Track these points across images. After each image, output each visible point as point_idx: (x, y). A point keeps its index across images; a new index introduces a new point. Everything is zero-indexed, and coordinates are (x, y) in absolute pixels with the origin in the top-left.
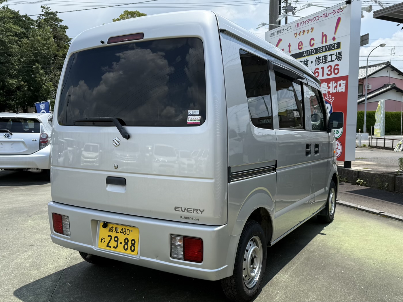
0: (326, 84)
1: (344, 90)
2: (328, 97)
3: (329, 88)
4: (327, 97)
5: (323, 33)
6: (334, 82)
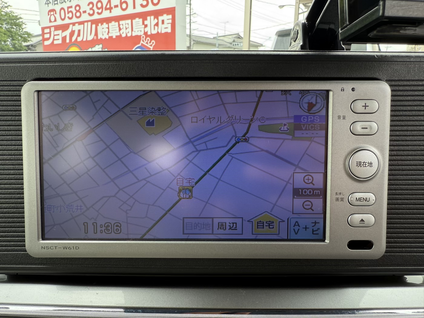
0: (141, 20)
3: (146, 26)
4: (143, 41)
6: (152, 17)
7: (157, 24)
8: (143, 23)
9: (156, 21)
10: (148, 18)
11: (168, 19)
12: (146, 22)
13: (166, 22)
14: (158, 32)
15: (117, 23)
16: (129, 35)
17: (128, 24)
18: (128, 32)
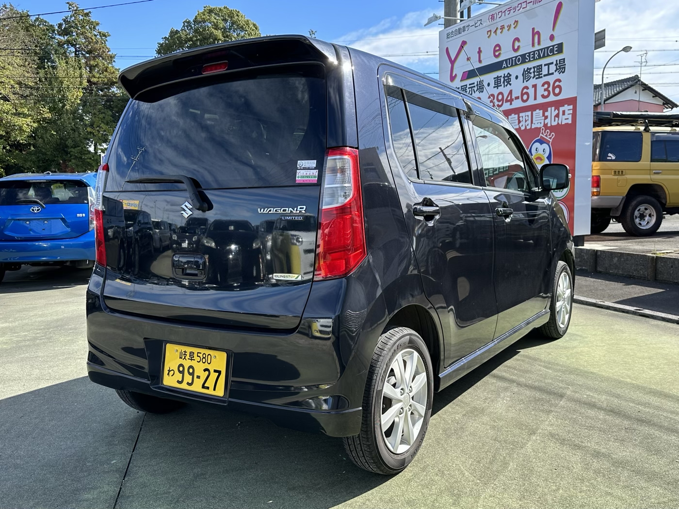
1: (570, 121)
2: (545, 133)
4: (542, 133)
5: (533, 29)
6: (553, 108)
7: (557, 116)
8: (544, 115)
9: (557, 111)
10: (549, 109)
11: (568, 110)
12: (546, 114)
13: (566, 113)
14: (558, 123)
15: (517, 115)
16: (528, 127)
17: (528, 116)
18: (528, 125)
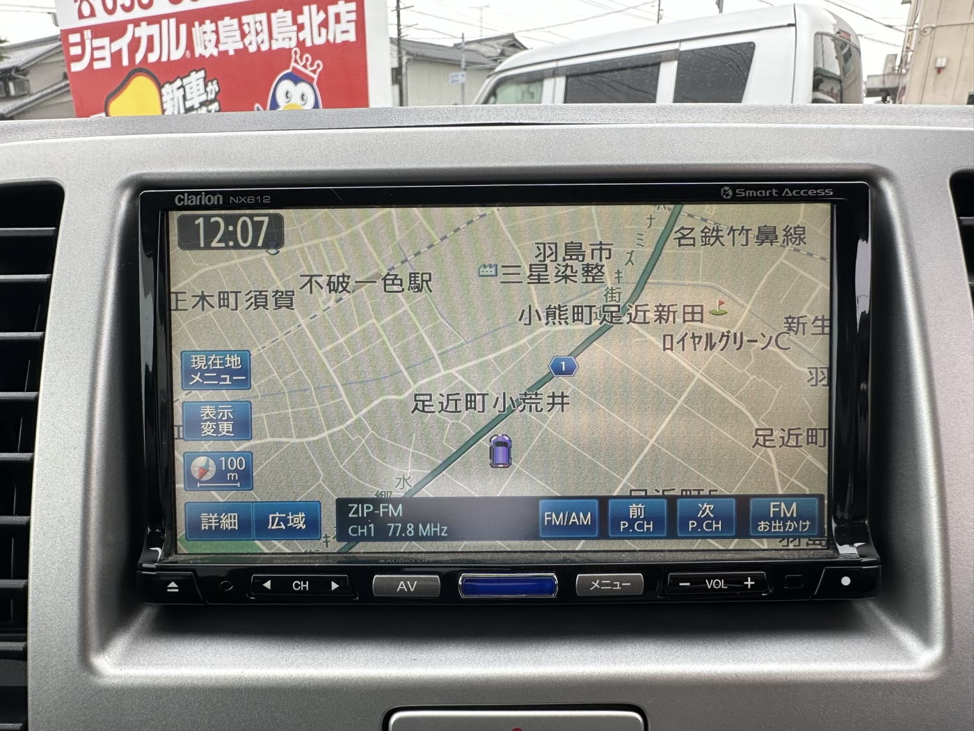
0: (289, 13)
1: (352, 37)
2: (302, 61)
4: (296, 61)
7: (324, 24)
8: (295, 22)
9: (322, 15)
10: (306, 8)
11: (348, 12)
12: (300, 19)
13: (344, 17)
14: (328, 41)
15: (235, 21)
16: (264, 47)
17: (260, 22)
18: (262, 42)
